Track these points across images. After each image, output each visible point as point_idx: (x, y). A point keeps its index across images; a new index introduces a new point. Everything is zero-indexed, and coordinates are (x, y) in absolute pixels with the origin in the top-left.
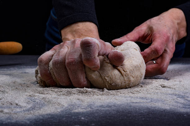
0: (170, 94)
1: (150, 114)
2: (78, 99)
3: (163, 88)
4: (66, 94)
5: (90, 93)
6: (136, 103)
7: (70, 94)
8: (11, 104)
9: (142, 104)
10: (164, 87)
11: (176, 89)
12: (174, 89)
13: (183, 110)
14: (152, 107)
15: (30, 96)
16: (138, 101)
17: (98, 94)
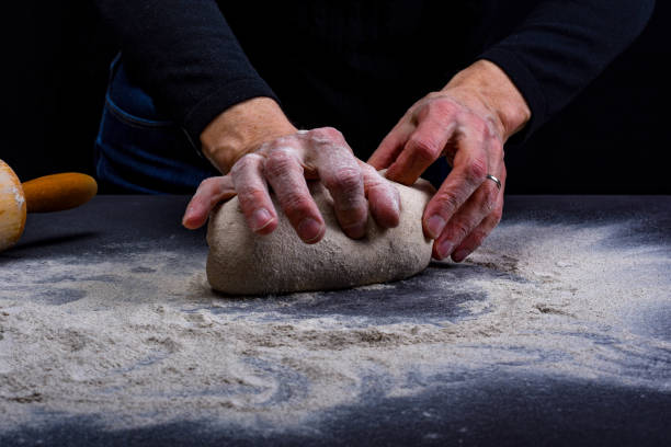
0: (572, 334)
1: (566, 396)
2: (371, 359)
3: (546, 315)
4: (329, 344)
5: (389, 339)
6: (511, 364)
7: (341, 344)
8: (226, 381)
9: (528, 367)
10: (546, 311)
11: (578, 315)
12: (573, 316)
13: (630, 382)
14: (554, 374)
15: (244, 353)
16: (513, 359)
17: (407, 342)
